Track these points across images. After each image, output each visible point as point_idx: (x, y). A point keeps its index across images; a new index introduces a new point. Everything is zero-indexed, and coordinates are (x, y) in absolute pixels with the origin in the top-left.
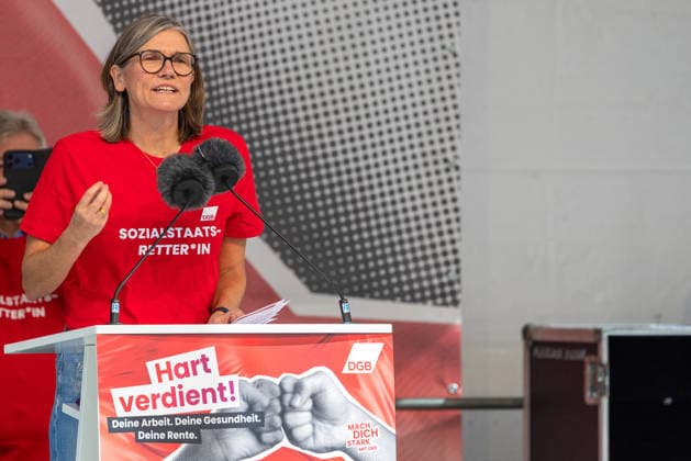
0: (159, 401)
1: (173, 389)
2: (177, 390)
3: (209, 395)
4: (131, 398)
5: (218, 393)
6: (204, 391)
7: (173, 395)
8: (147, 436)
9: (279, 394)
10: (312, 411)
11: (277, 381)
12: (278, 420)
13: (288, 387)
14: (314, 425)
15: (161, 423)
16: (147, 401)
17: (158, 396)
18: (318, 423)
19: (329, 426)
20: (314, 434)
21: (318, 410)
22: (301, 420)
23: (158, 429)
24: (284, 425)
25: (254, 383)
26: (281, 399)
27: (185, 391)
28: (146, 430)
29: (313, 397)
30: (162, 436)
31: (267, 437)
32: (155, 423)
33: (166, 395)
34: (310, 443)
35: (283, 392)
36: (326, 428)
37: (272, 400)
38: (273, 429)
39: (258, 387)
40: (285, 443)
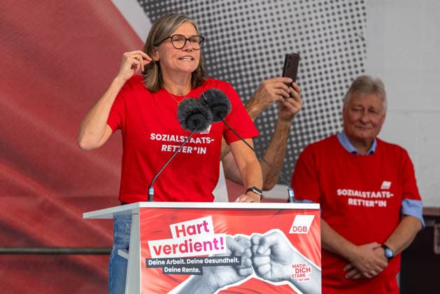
0: (177, 249)
1: (186, 241)
2: (188, 243)
3: (208, 246)
4: (160, 247)
5: (213, 245)
6: (205, 243)
7: (186, 245)
8: (170, 270)
9: (250, 245)
10: (270, 256)
11: (249, 237)
12: (249, 262)
13: (256, 241)
14: (271, 265)
15: (178, 262)
16: (170, 248)
17: (177, 245)
18: (274, 263)
19: (281, 265)
20: (271, 270)
21: (274, 255)
22: (264, 262)
23: (177, 266)
24: (253, 264)
25: (235, 239)
26: (252, 248)
27: (193, 243)
28: (169, 266)
29: (271, 247)
30: (179, 270)
31: (243, 271)
32: (175, 262)
33: (182, 245)
34: (269, 276)
35: (253, 244)
36: (279, 266)
37: (246, 249)
38: (247, 267)
39: (238, 241)
40: (254, 275)
